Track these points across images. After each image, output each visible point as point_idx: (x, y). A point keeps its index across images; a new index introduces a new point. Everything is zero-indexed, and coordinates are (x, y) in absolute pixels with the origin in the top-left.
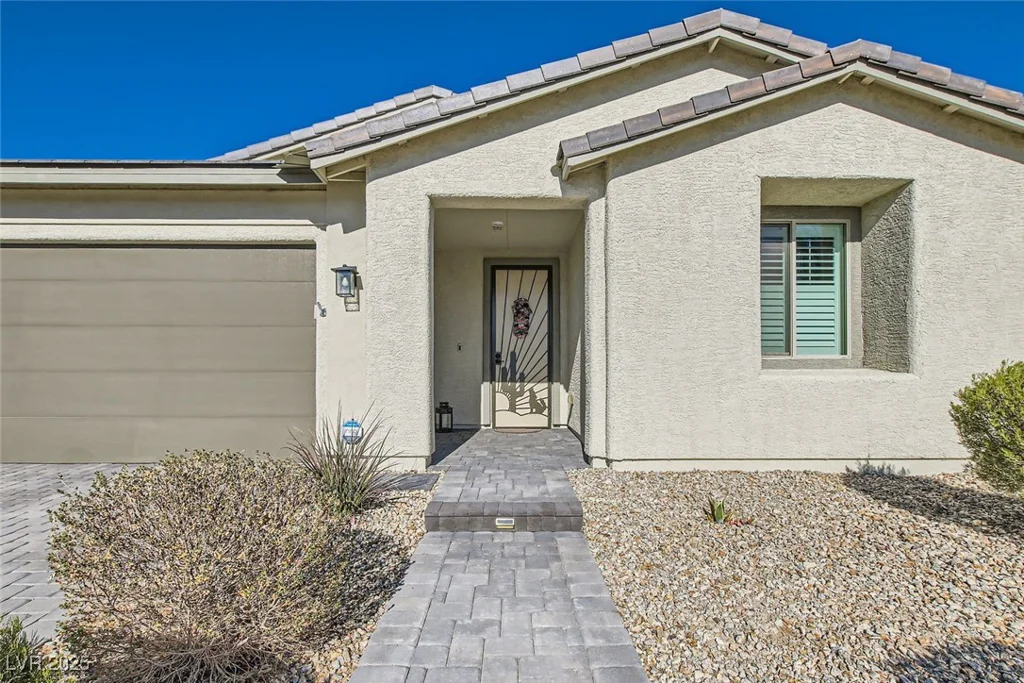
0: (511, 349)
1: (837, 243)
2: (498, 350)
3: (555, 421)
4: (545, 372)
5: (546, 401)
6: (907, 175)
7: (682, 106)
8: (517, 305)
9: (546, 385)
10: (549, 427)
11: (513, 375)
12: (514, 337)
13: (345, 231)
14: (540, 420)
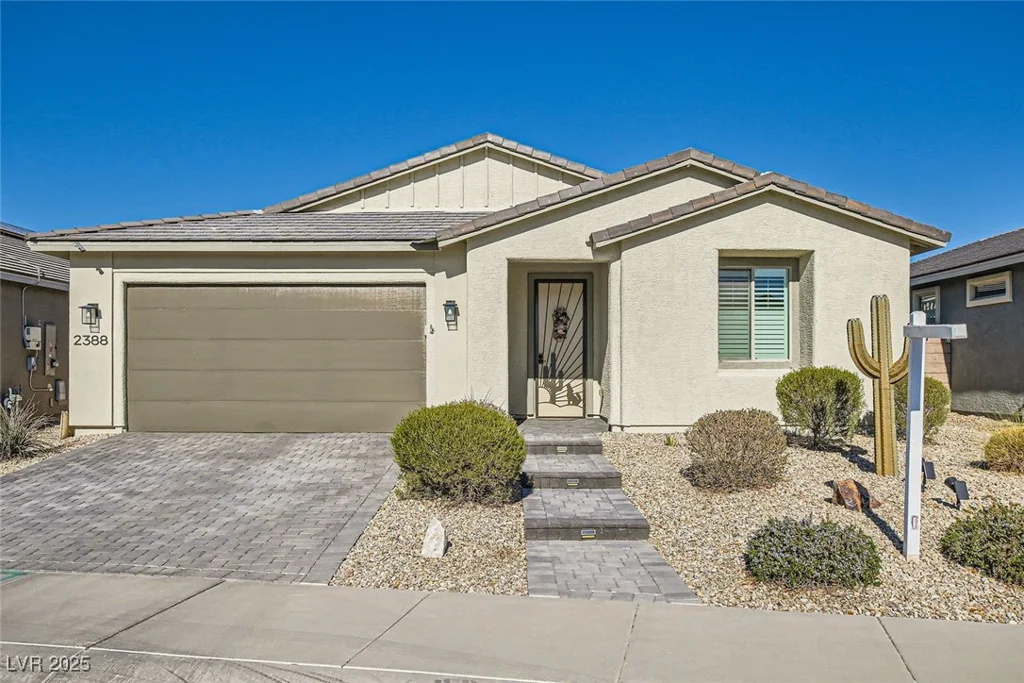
0: (552, 351)
1: (785, 280)
2: (540, 351)
3: (588, 412)
4: (581, 370)
5: (581, 394)
6: (810, 248)
7: (664, 213)
8: (557, 313)
9: (581, 381)
10: (584, 417)
11: (553, 373)
12: (554, 341)
13: (449, 276)
14: (577, 411)
